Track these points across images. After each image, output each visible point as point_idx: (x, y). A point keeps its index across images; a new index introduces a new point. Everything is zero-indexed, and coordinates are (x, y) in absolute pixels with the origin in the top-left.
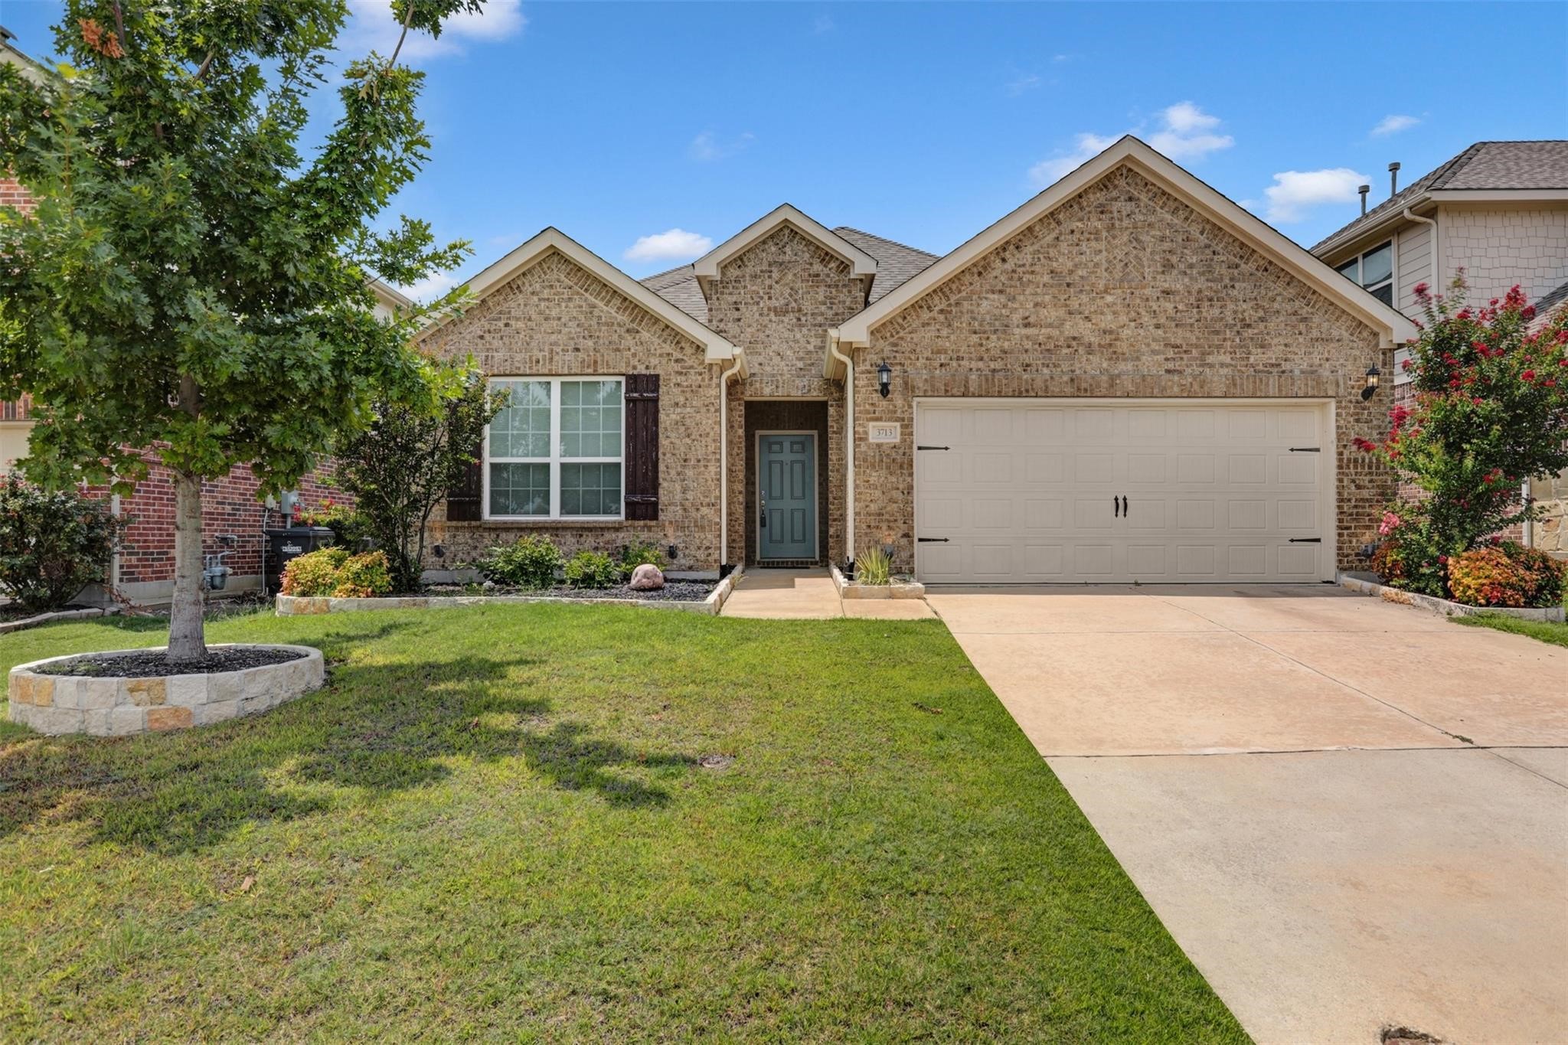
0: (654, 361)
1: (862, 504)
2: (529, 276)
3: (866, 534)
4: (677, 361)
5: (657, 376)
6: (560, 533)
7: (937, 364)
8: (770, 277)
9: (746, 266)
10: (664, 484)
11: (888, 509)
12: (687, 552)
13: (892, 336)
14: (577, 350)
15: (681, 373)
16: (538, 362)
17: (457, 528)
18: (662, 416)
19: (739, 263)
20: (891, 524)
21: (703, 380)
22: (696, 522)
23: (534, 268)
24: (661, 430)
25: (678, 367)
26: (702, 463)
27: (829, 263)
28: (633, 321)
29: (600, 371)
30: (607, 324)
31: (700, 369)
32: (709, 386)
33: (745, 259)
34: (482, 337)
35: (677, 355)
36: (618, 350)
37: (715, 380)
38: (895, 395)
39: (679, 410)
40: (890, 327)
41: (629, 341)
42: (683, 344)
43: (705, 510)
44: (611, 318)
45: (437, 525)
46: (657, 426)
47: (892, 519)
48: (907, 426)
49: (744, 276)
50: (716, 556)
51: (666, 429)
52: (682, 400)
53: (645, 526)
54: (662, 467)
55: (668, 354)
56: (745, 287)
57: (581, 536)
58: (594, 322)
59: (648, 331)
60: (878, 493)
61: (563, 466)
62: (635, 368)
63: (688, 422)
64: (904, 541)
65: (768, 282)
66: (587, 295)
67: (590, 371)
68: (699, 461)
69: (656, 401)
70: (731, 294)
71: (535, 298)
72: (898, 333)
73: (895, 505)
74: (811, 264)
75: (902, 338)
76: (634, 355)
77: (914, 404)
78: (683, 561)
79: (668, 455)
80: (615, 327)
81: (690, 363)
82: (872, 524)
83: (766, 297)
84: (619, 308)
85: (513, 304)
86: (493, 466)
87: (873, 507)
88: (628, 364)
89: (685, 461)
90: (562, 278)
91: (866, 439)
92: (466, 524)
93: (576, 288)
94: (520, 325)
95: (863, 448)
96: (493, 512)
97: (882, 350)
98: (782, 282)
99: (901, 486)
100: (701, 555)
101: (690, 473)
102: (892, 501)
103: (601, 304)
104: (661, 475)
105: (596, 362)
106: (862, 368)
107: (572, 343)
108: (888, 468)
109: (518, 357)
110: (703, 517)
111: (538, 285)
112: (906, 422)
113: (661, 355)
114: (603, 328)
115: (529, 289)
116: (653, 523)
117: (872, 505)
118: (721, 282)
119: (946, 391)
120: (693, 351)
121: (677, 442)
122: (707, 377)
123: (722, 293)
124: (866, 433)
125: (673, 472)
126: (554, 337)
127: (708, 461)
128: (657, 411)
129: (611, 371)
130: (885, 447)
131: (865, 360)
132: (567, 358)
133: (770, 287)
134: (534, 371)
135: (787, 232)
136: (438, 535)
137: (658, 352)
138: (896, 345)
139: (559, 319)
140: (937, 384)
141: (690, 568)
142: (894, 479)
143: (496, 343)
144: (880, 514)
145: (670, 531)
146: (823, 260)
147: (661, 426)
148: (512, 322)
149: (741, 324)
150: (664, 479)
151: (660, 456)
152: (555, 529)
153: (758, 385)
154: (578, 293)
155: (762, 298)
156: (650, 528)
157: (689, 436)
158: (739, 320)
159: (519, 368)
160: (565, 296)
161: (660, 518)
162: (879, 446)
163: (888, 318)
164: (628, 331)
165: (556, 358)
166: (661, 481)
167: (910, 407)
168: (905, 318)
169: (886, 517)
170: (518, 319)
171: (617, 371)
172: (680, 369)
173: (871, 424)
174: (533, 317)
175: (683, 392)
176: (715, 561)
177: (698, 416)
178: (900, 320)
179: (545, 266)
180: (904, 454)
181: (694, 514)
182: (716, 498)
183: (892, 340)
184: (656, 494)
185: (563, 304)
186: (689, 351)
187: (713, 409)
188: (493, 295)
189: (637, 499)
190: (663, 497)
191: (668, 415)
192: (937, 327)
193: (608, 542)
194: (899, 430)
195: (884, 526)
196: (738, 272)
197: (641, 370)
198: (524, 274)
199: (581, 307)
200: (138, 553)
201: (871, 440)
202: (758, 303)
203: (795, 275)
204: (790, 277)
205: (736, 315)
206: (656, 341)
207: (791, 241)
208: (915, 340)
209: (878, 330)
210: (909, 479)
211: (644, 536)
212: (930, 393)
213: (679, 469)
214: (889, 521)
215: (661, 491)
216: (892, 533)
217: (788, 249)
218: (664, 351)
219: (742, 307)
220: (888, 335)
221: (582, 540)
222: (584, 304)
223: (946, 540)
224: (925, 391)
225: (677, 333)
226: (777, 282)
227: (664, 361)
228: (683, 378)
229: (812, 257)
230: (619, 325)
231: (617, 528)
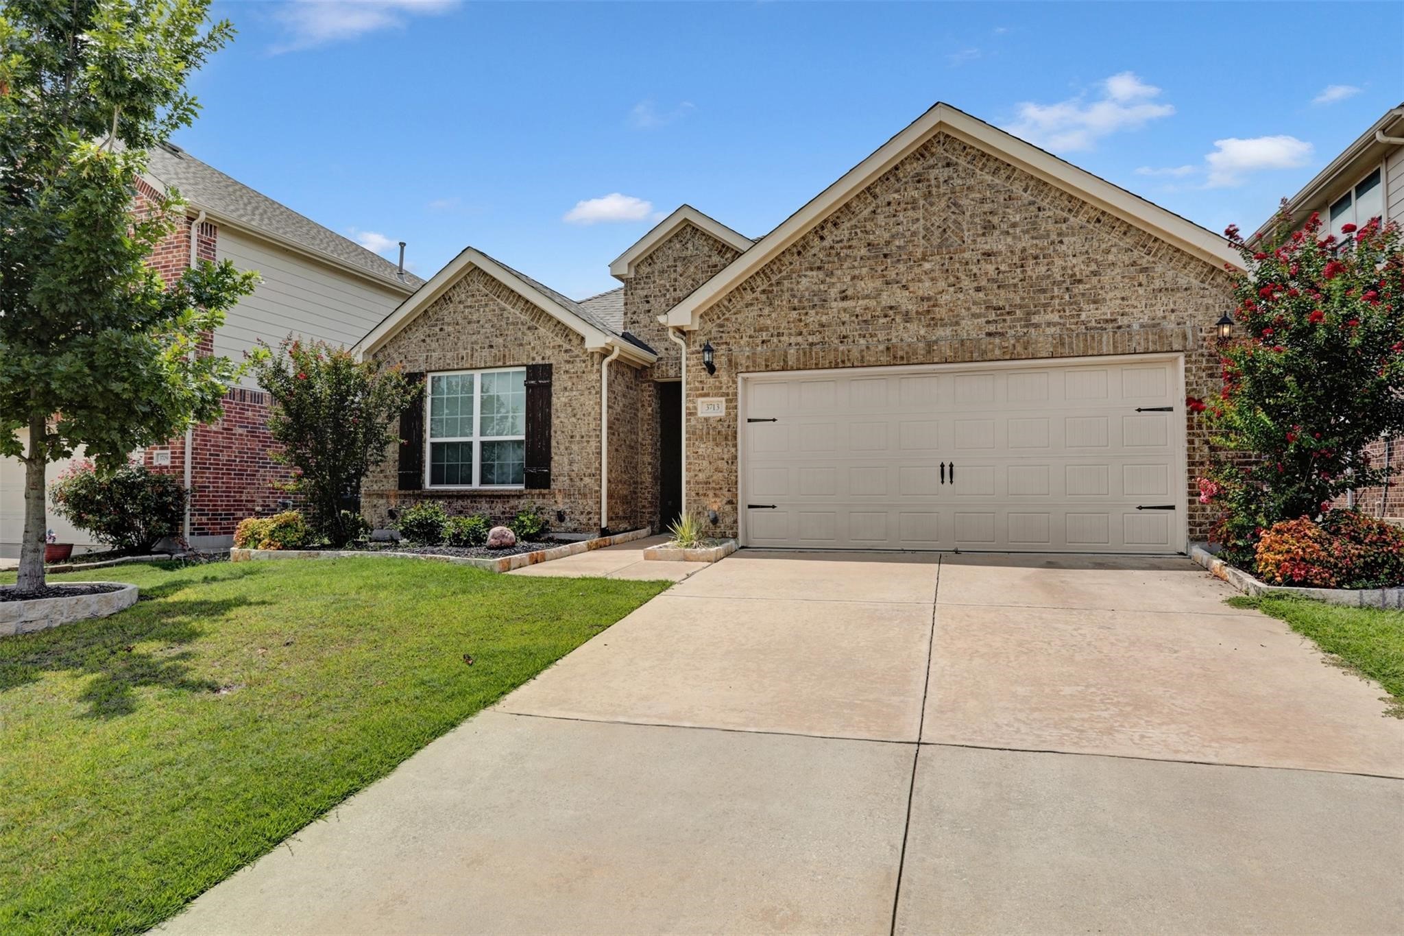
0: (548, 353)
1: (692, 474)
2: (457, 289)
3: (695, 501)
4: (566, 351)
5: (551, 365)
6: (478, 500)
7: (759, 341)
8: (675, 271)
9: (655, 263)
10: (556, 458)
11: (714, 478)
12: (573, 516)
13: (719, 318)
14: (491, 347)
15: (568, 362)
16: (463, 358)
17: (405, 496)
18: (554, 400)
19: (650, 261)
20: (717, 492)
21: (586, 367)
22: (579, 490)
23: (461, 281)
24: (553, 411)
25: (566, 356)
26: (585, 439)
27: (725, 254)
28: (532, 320)
29: (508, 364)
30: (513, 324)
31: (584, 357)
32: (591, 372)
33: (654, 257)
34: (424, 341)
35: (566, 346)
36: (521, 345)
37: (596, 366)
38: (721, 372)
39: (567, 394)
40: (717, 310)
41: (530, 336)
42: (571, 337)
43: (587, 480)
44: (516, 318)
45: (392, 493)
46: (550, 409)
47: (718, 487)
48: (731, 401)
49: (653, 272)
50: (595, 520)
51: (557, 411)
52: (569, 384)
53: (540, 494)
54: (553, 443)
55: (559, 346)
56: (654, 282)
57: (493, 502)
58: (503, 323)
59: (544, 327)
60: (705, 463)
61: (483, 444)
62: (533, 359)
63: (574, 403)
64: (728, 508)
65: (673, 276)
66: (499, 300)
67: (500, 363)
68: (582, 437)
69: (550, 385)
70: (642, 289)
71: (462, 306)
72: (724, 314)
73: (720, 474)
74: (710, 256)
75: (727, 319)
76: (533, 348)
77: (739, 380)
78: (569, 524)
79: (559, 433)
80: (520, 326)
81: (576, 352)
82: (701, 492)
83: (672, 289)
84: (522, 310)
85: (446, 312)
86: (432, 444)
87: (702, 476)
88: (528, 356)
89: (572, 437)
90: (481, 287)
91: (695, 414)
92: (411, 492)
93: (491, 295)
94: (451, 329)
95: (693, 422)
96: (433, 482)
97: (710, 332)
98: (686, 275)
99: (726, 457)
100: (583, 519)
101: (575, 447)
102: (718, 470)
103: (509, 307)
104: (553, 450)
105: (504, 356)
106: (693, 349)
107: (487, 341)
108: (714, 440)
109: (449, 355)
110: (585, 486)
111: (463, 296)
112: (731, 397)
113: (554, 347)
114: (511, 327)
115: (456, 299)
116: (546, 491)
117: (700, 475)
118: (635, 279)
119: (767, 366)
120: (579, 342)
121: (566, 421)
122: (589, 364)
123: (636, 289)
124: (695, 408)
125: (562, 447)
126: (474, 337)
127: (590, 437)
128: (550, 395)
129: (516, 363)
130: (711, 421)
131: (695, 342)
132: (484, 354)
133: (675, 280)
134: (460, 366)
135: (689, 229)
136: (392, 501)
137: (552, 344)
138: (721, 326)
139: (479, 322)
140: (758, 360)
141: (575, 530)
142: (719, 450)
143: (434, 345)
144: (707, 483)
145: (559, 498)
146: (721, 251)
147: (553, 408)
148: (445, 327)
149: (650, 314)
150: (556, 454)
151: (553, 434)
152: (475, 496)
153: (664, 368)
154: (492, 300)
155: (668, 290)
156: (544, 496)
157: (574, 416)
158: (649, 311)
159: (449, 364)
160: (483, 303)
161: (552, 487)
162: (707, 419)
163: (715, 301)
164: (529, 328)
165: (476, 354)
166: (553, 455)
167: (735, 382)
168: (730, 300)
169: (713, 485)
170: (449, 324)
171: (520, 363)
172: (568, 358)
173: (700, 400)
174: (460, 321)
175: (571, 378)
176: (595, 524)
177: (582, 399)
178: (726, 303)
179: (469, 279)
180: (729, 426)
181: (578, 483)
182: (596, 469)
183: (718, 321)
184: (548, 466)
185: (482, 310)
186: (575, 342)
187: (594, 392)
188: (432, 306)
189: (533, 471)
190: (555, 469)
191: (558, 398)
192: (760, 306)
193: (512, 508)
194: (724, 404)
195: (711, 493)
196: (649, 269)
197: (539, 361)
198: (454, 287)
199: (494, 310)
200: (208, 515)
201: (700, 414)
202: (665, 295)
203: (696, 267)
204: (692, 269)
205: (647, 307)
206: (549, 334)
207: (693, 237)
208: (739, 320)
209: (706, 313)
210: (733, 450)
211: (539, 502)
212: (751, 369)
213: (567, 445)
214: (715, 489)
215: (553, 464)
216: (718, 500)
217: (690, 245)
218: (556, 343)
219: (650, 299)
220: (715, 317)
221: (494, 505)
222: (496, 308)
223: (774, 507)
224: (747, 367)
225: (566, 328)
226: (681, 275)
227: (556, 353)
228: (571, 366)
229: (711, 250)
230: (522, 323)
231: (519, 496)
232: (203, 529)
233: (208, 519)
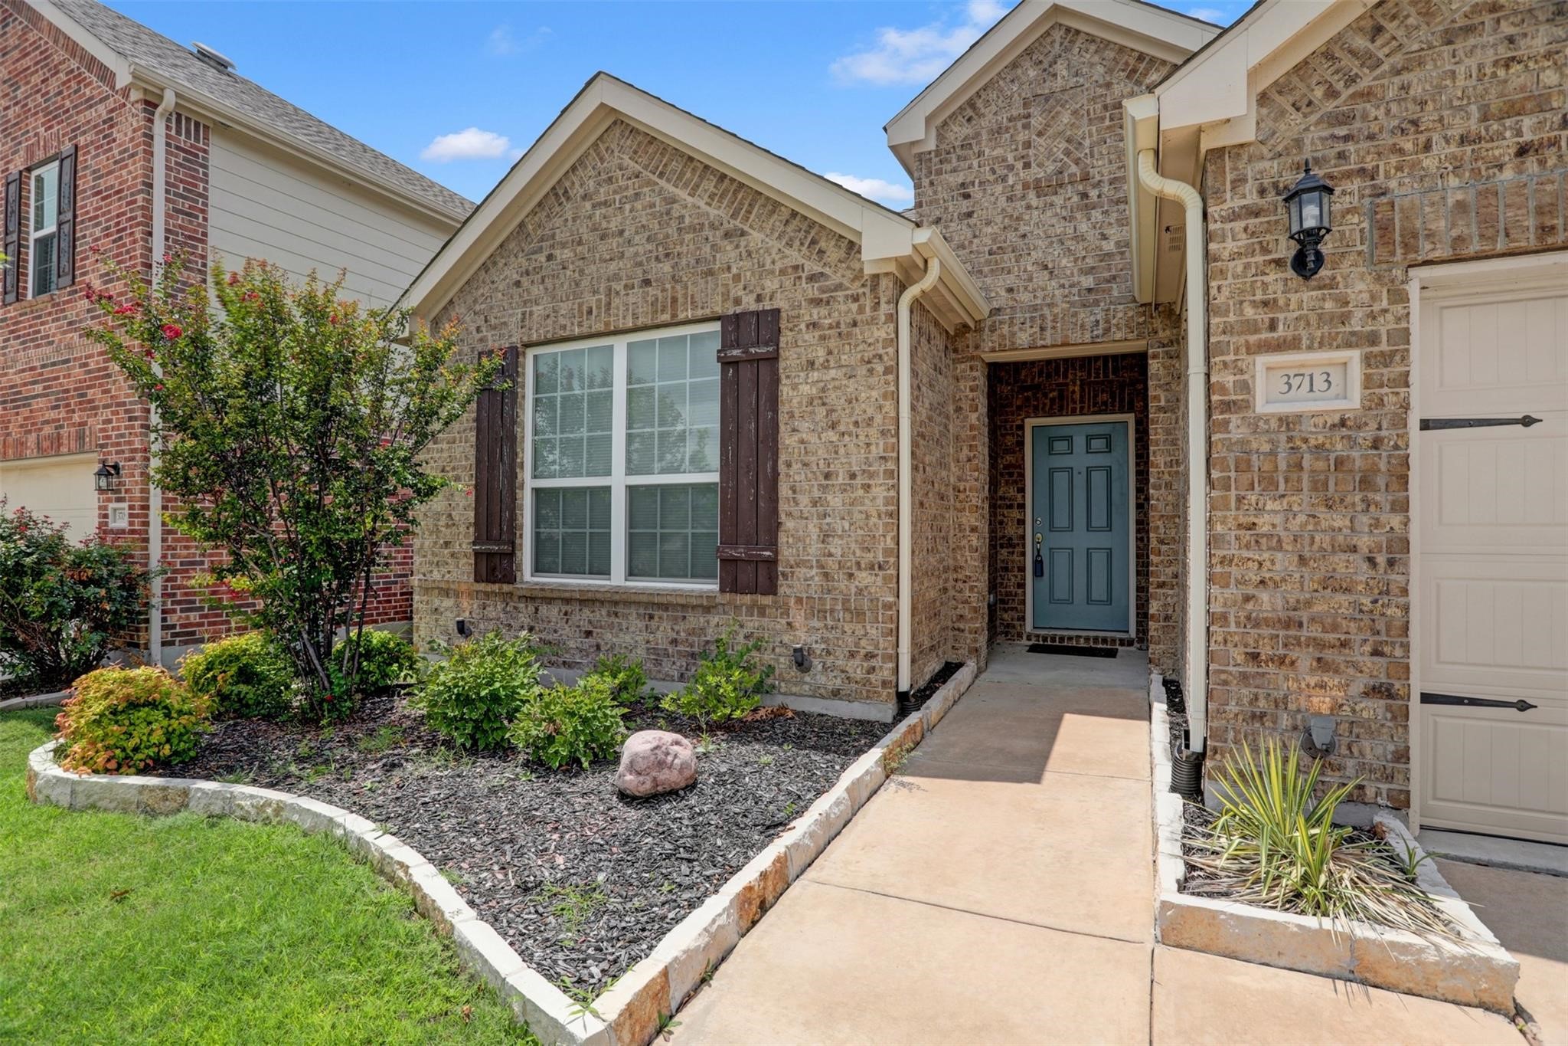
0: (770, 284)
1: (1233, 592)
2: (580, 172)
3: (1244, 677)
4: (812, 278)
5: (777, 312)
6: (620, 609)
7: (1505, 149)
8: (1026, 126)
9: (981, 116)
10: (789, 524)
11: (1319, 608)
12: (830, 660)
13: (1332, 93)
14: (647, 282)
15: (817, 302)
16: (590, 312)
17: (487, 595)
18: (785, 390)
19: (969, 112)
20: (1329, 655)
21: (861, 310)
22: (846, 601)
23: (586, 155)
24: (783, 417)
25: (813, 291)
26: (859, 481)
27: (1145, 75)
28: (734, 216)
29: (682, 316)
30: (693, 229)
31: (855, 288)
32: (873, 321)
33: (979, 104)
34: (518, 284)
35: (812, 266)
36: (710, 273)
37: (884, 308)
38: (1345, 267)
39: (815, 375)
40: (1325, 70)
41: (729, 252)
42: (823, 244)
43: (864, 578)
44: (699, 215)
45: (464, 587)
46: (775, 411)
47: (1331, 637)
48: (1387, 359)
49: (978, 135)
50: (886, 673)
51: (792, 415)
52: (821, 353)
53: (754, 604)
54: (784, 490)
55: (796, 268)
56: (980, 154)
57: (651, 617)
58: (672, 231)
59: (761, 229)
60: (1283, 562)
61: (631, 490)
62: (737, 301)
63: (832, 397)
64: (1373, 709)
65: (1022, 137)
66: (662, 183)
67: (666, 317)
68: (853, 476)
69: (774, 359)
70: (954, 170)
71: (588, 205)
72: (1352, 80)
73: (1342, 598)
74: (1108, 85)
75: (1367, 95)
76: (737, 278)
77: (1413, 290)
78: (822, 679)
79: (796, 466)
80: (707, 232)
81: (836, 279)
82: (1265, 651)
83: (1019, 165)
84: (712, 196)
85: (558, 222)
86: (538, 492)
87: (1268, 602)
88: (726, 297)
89: (827, 476)
90: (627, 161)
91: (1247, 405)
92: (496, 587)
93: (645, 173)
94: (567, 254)
95: (1237, 429)
96: (538, 569)
97: (1298, 143)
98: (1051, 131)
99: (1364, 542)
100: (856, 669)
101: (835, 500)
102: (1330, 584)
103: (683, 194)
104: (783, 507)
105: (674, 300)
106: (1233, 203)
107: (639, 271)
108: (1319, 485)
109: (564, 308)
110: (860, 591)
111: (591, 183)
112: (1384, 346)
113: (783, 272)
114: (688, 237)
115: (578, 191)
116: (767, 600)
117: (1264, 596)
118: (938, 153)
119: (1545, 230)
120: (842, 254)
121: (813, 439)
122: (868, 303)
123: (939, 172)
124: (1246, 387)
125: (804, 500)
126: (613, 266)
127: (871, 475)
128: (776, 381)
129: (699, 313)
130: (1307, 426)
131: (1239, 181)
132: (631, 299)
133: (1028, 145)
134: (585, 330)
135: (1057, 35)
136: (465, 603)
137: (778, 266)
138: (1346, 119)
139: (621, 233)
140: (1506, 215)
141: (836, 694)
142: (1339, 521)
143: (537, 290)
144: (1287, 624)
145: (798, 617)
146: (1134, 71)
147: (783, 409)
148: (557, 252)
149: (972, 221)
150: (789, 515)
151: (782, 468)
152: (616, 602)
153: (1005, 329)
154: (649, 183)
155: (1011, 168)
156: (762, 611)
157: (833, 426)
158: (969, 215)
159: (564, 327)
160: (631, 192)
161: (781, 590)
162: (1287, 422)
163: (1317, 43)
164: (727, 235)
165: (616, 302)
166: (783, 517)
167: (1400, 297)
168: (1378, 30)
169: (1316, 631)
170: (564, 245)
171: (707, 312)
172: (817, 294)
173: (1262, 361)
174: (585, 237)
175: (823, 338)
176: (884, 684)
177: (852, 384)
178: (1360, 42)
179: (602, 147)
180: (1376, 444)
181: (842, 584)
182: (887, 552)
183: (1330, 106)
184: (773, 544)
185: (628, 207)
186: (834, 254)
187: (879, 368)
188: (534, 212)
189: (739, 552)
190: (787, 552)
191: (795, 387)
192: (1506, 29)
193: (692, 632)
194: (1356, 371)
195: (1305, 659)
196: (967, 130)
197: (749, 304)
198: (574, 168)
199: (653, 205)
201: (1261, 407)
202: (1004, 179)
203: (1075, 113)
204: (1066, 118)
205: (965, 206)
206: (775, 244)
207: (1067, 50)
208: (1416, 90)
209: (1281, 87)
210: (1395, 521)
211: (752, 623)
212: (1475, 247)
213: (816, 494)
214: (1321, 645)
215: (782, 538)
216: (1332, 680)
217: (1061, 68)
218: (788, 262)
219: (975, 191)
220: (1319, 92)
221: (654, 624)
222: (658, 200)
223: (1523, 706)
224: (1459, 240)
225: (813, 224)
226: (1040, 134)
227: (788, 283)
228: (824, 311)
229: (1110, 71)
230: (712, 226)
231: (708, 607)
232: (193, 633)
233: (201, 617)
